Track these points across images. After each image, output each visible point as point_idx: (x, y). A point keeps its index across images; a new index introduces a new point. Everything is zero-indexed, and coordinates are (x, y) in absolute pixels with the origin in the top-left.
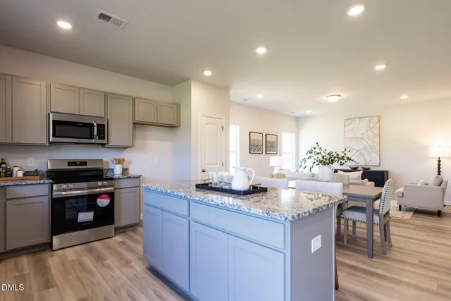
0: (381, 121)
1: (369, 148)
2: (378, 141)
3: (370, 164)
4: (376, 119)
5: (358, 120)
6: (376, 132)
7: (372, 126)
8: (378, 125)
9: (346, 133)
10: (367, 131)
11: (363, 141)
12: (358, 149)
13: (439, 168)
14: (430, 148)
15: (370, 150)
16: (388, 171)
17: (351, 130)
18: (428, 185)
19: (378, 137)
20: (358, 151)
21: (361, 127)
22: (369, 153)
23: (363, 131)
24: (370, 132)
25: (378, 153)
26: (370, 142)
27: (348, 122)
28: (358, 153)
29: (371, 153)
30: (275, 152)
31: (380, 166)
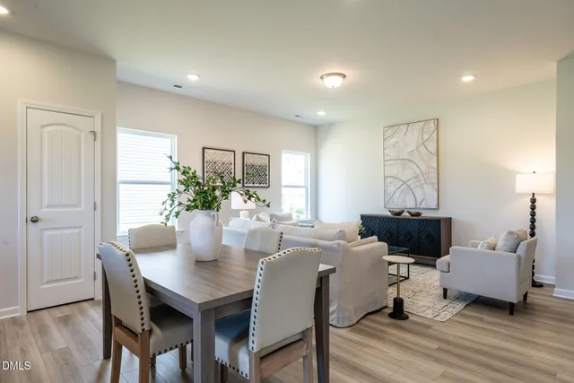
0: (440, 128)
1: (421, 177)
2: (435, 165)
3: (423, 205)
4: (432, 125)
5: (404, 128)
6: (433, 147)
7: (426, 137)
8: (435, 135)
9: (386, 151)
10: (418, 147)
11: (412, 165)
12: (405, 180)
13: (533, 214)
14: (518, 176)
15: (423, 182)
16: (450, 218)
17: (394, 146)
18: (494, 249)
19: (436, 158)
20: (404, 183)
21: (409, 140)
22: (421, 186)
23: (412, 147)
24: (422, 149)
25: (436, 186)
26: (423, 167)
27: (390, 131)
28: (405, 186)
29: (425, 186)
30: (265, 185)
31: (440, 211)
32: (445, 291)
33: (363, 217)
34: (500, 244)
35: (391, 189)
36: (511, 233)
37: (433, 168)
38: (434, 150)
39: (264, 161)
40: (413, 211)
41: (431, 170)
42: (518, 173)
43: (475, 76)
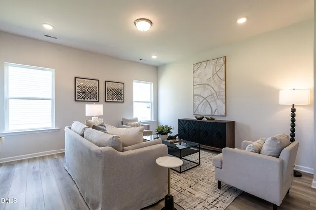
0: (227, 63)
1: (215, 95)
2: (224, 87)
3: (216, 113)
4: (222, 61)
5: (205, 64)
6: (222, 76)
7: (218, 69)
8: (223, 67)
9: (195, 79)
10: (213, 76)
11: (209, 87)
12: (205, 97)
13: (293, 121)
15: (216, 98)
16: (234, 122)
17: (199, 76)
18: (259, 153)
19: (224, 82)
20: (205, 99)
21: (208, 71)
22: (215, 101)
23: (210, 76)
24: (216, 77)
25: (224, 100)
26: (216, 88)
27: (197, 66)
28: (205, 100)
29: (218, 101)
30: (121, 101)
31: (226, 117)
32: (219, 183)
33: (180, 120)
34: (265, 148)
35: (197, 103)
36: (274, 139)
37: (222, 89)
38: (223, 76)
39: (120, 86)
40: (210, 117)
41: (221, 91)
42: (281, 90)
43: (248, 18)
